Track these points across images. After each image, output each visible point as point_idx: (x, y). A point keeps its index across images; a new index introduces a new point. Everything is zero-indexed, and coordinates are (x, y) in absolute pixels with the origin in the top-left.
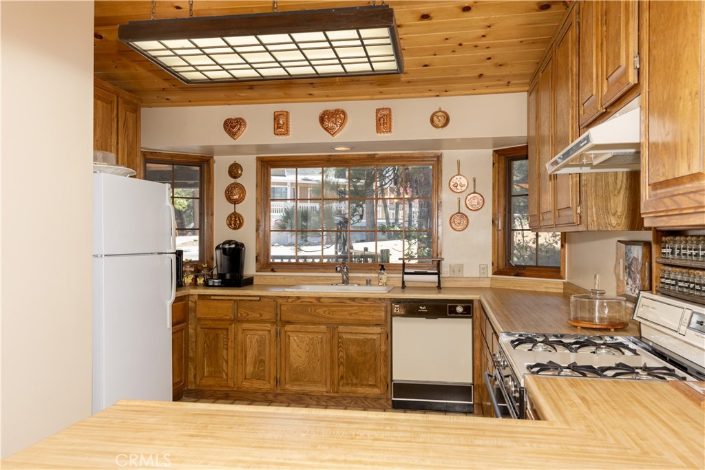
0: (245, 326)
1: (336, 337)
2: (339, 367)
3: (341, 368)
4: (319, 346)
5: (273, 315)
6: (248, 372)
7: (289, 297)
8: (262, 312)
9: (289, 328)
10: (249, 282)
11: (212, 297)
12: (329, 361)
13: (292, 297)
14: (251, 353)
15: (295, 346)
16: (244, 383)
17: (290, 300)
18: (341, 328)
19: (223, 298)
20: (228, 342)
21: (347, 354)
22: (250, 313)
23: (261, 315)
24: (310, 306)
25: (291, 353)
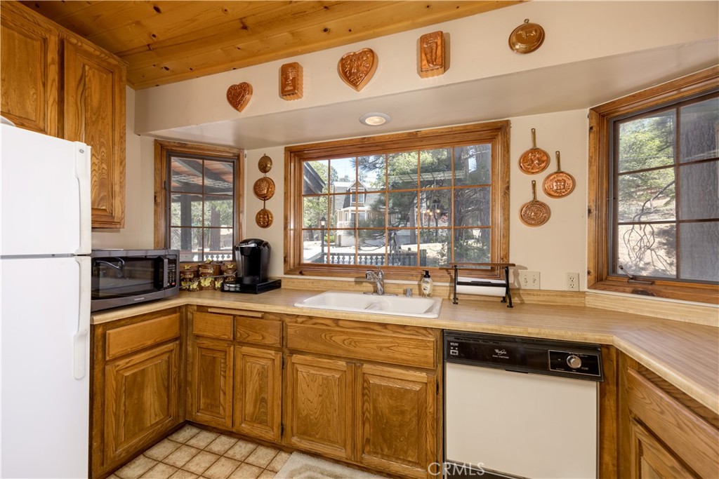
0: (245, 349)
1: (360, 381)
2: (364, 424)
3: (367, 426)
4: (336, 390)
5: (278, 339)
6: (247, 412)
7: (298, 316)
8: (265, 334)
9: (297, 358)
10: (277, 285)
11: (210, 310)
12: (349, 414)
13: (302, 316)
14: (251, 388)
15: (304, 386)
16: (243, 425)
17: (300, 320)
18: (367, 368)
19: (221, 311)
20: (225, 368)
21: (375, 408)
22: (250, 333)
23: (264, 338)
24: (324, 331)
25: (299, 395)
